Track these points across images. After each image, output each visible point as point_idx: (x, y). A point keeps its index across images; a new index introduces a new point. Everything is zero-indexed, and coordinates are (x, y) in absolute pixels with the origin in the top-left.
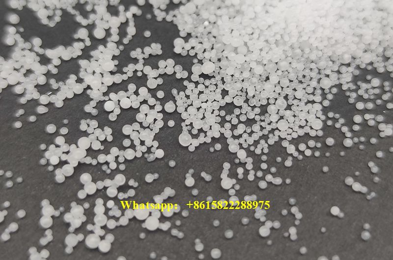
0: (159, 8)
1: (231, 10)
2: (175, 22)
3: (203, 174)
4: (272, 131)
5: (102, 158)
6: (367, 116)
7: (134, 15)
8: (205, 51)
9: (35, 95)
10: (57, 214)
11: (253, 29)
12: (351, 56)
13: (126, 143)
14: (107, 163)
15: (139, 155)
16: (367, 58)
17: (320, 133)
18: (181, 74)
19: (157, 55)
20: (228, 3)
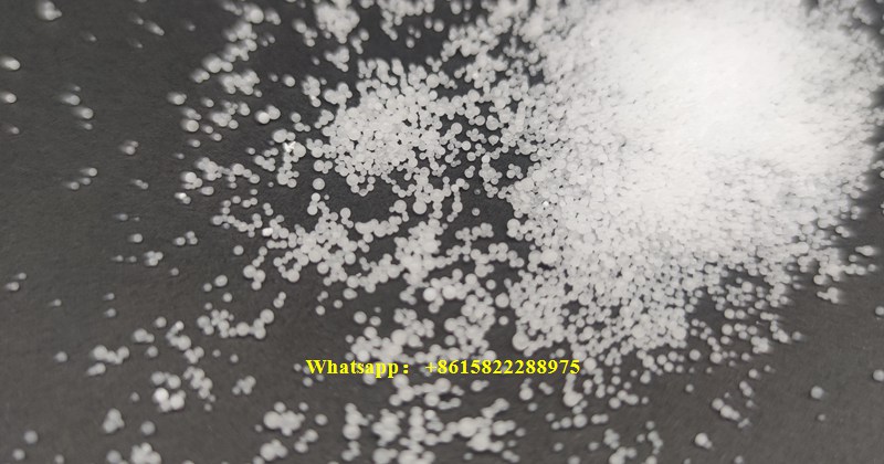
0: (490, 182)
1: (576, 190)
2: (509, 201)
3: (543, 386)
4: (626, 338)
5: (420, 358)
6: (738, 327)
7: (461, 189)
8: (544, 236)
9: (343, 276)
10: (365, 422)
11: (603, 214)
12: (718, 255)
13: (450, 341)
14: (426, 365)
16: (738, 257)
17: (683, 345)
18: (516, 262)
19: (487, 238)
20: (572, 181)
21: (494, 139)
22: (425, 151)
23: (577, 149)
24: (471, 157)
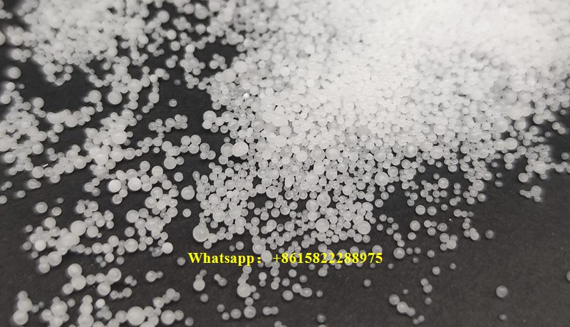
0: (191, 73)
1: (277, 82)
2: (209, 92)
3: (217, 277)
4: (309, 232)
5: (97, 248)
6: (427, 224)
7: (160, 80)
8: (240, 128)
9: (28, 166)
10: (35, 309)
11: (302, 106)
12: (417, 150)
13: (129, 232)
14: (103, 255)
15: (143, 248)
16: (437, 153)
17: (367, 239)
18: (207, 154)
19: (181, 130)
20: (275, 73)
21: (200, 28)
22: (127, 41)
23: (285, 39)
24: (175, 46)
